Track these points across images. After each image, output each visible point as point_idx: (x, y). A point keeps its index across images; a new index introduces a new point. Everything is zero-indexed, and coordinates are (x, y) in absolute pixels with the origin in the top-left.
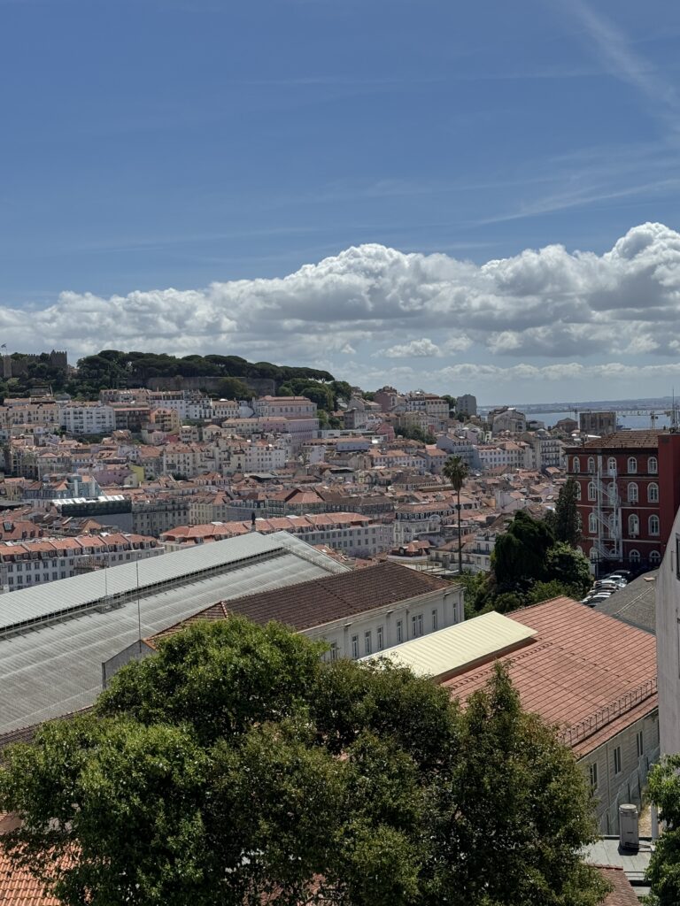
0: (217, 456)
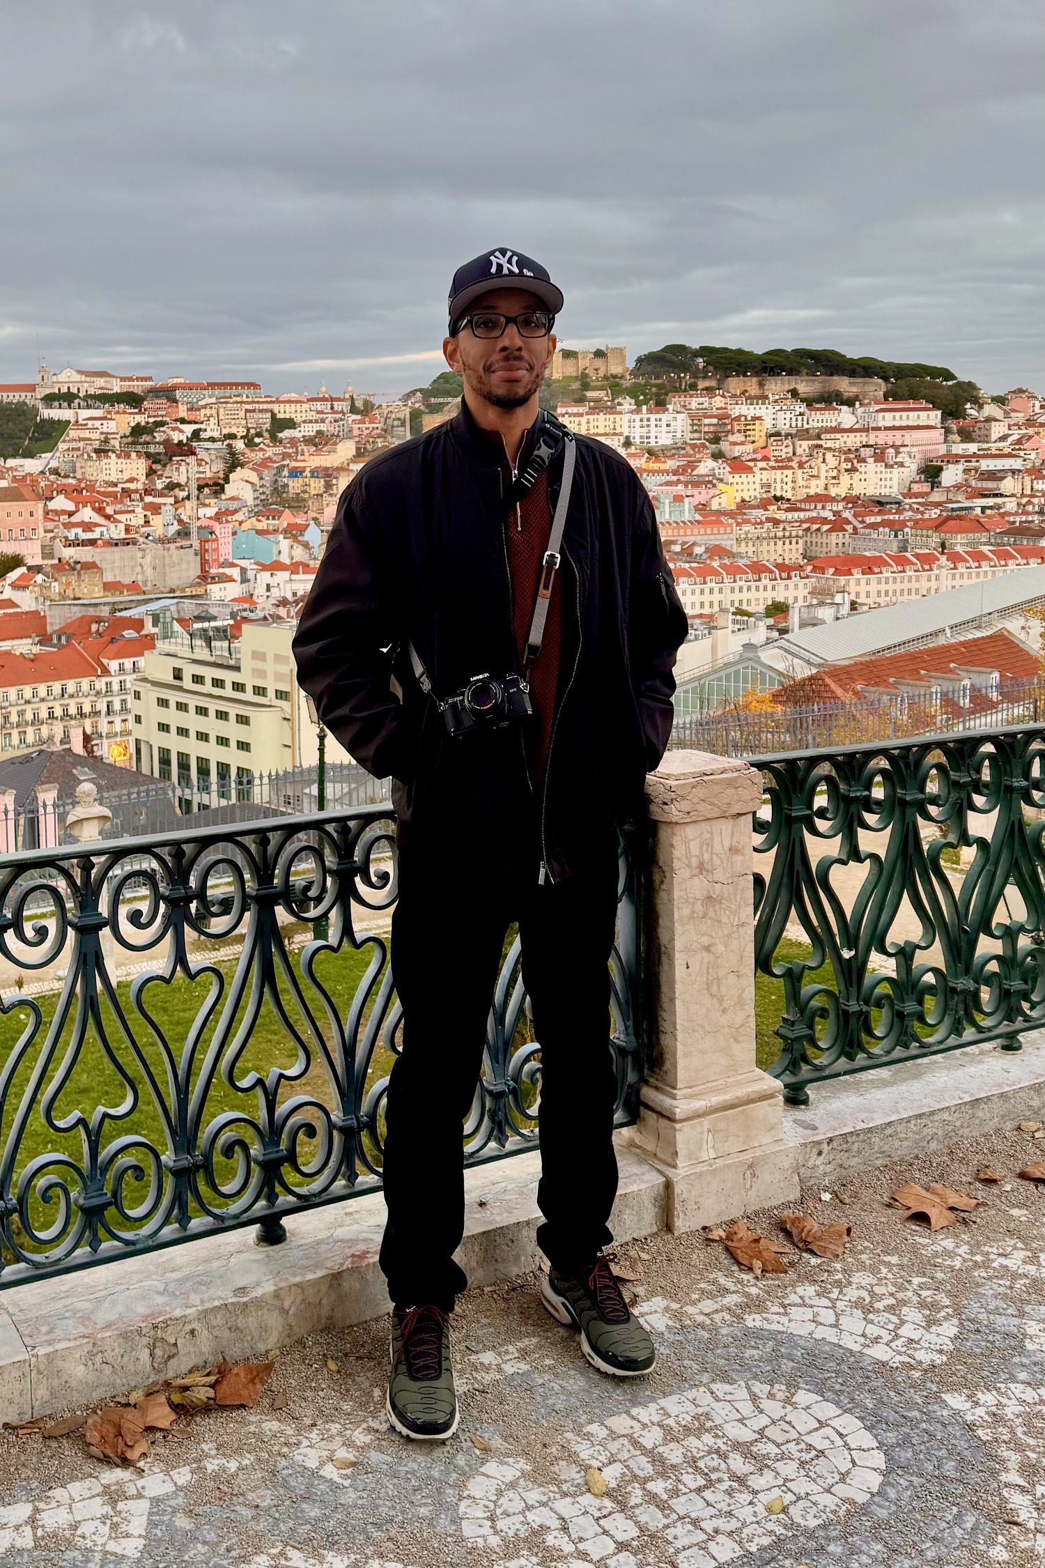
0: (823, 475)
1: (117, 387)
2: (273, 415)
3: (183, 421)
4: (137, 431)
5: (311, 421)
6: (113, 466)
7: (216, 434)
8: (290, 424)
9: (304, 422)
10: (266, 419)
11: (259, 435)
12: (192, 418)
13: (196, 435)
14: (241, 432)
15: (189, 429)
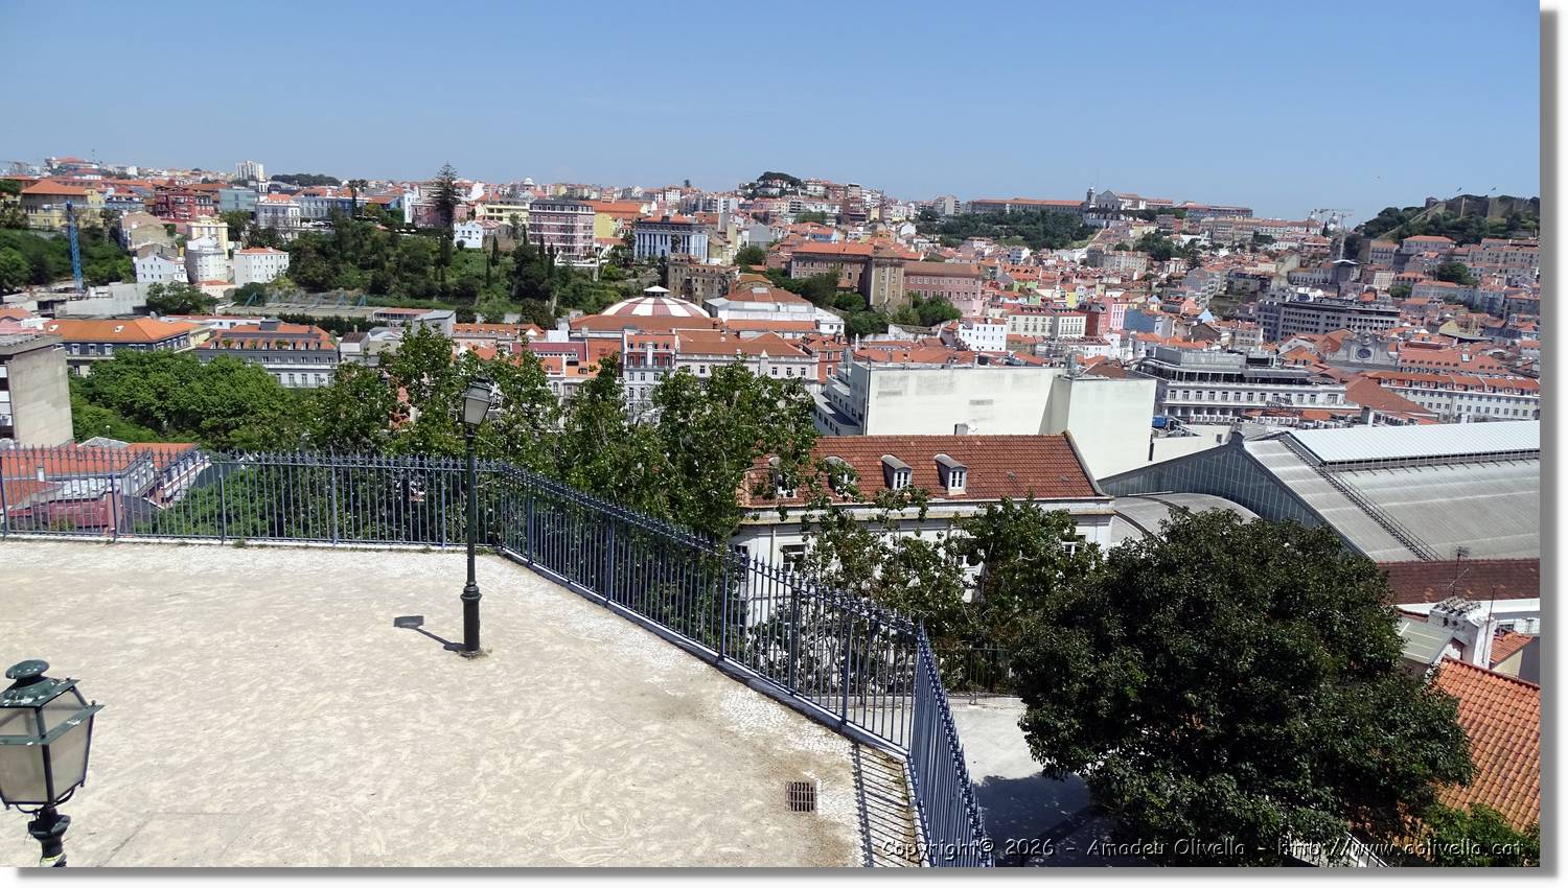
1: (1142, 206)
2: (1256, 234)
3: (1185, 233)
4: (1147, 238)
5: (1287, 240)
6: (1123, 260)
7: (1207, 244)
8: (1269, 240)
9: (1282, 240)
10: (1249, 235)
11: (1242, 247)
12: (1192, 230)
13: (1192, 242)
14: (1228, 244)
15: (1187, 239)
